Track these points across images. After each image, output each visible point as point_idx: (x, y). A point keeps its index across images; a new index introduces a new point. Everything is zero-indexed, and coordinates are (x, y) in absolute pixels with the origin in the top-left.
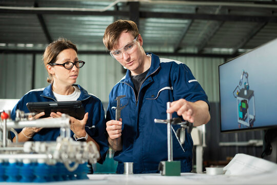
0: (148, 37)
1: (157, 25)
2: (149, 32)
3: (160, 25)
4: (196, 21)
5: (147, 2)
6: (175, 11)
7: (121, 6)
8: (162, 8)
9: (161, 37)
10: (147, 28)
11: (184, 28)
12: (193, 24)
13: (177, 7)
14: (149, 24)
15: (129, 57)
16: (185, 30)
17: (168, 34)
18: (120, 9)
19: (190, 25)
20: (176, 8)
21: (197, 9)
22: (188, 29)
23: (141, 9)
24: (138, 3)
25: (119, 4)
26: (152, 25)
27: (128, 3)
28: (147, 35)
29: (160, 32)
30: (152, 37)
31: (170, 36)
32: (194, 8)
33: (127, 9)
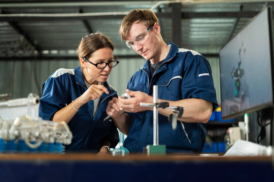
0: (195, 39)
1: (202, 25)
2: (195, 33)
3: (205, 25)
4: (242, 19)
5: (189, 3)
6: (219, 10)
7: (164, 8)
8: (205, 8)
9: (208, 38)
10: (193, 29)
11: (230, 27)
12: (240, 23)
13: (221, 6)
14: (194, 25)
15: (141, 47)
16: (232, 30)
17: (215, 35)
18: (163, 11)
19: (236, 24)
20: (219, 7)
21: (241, 7)
22: (235, 28)
23: (183, 10)
24: (180, 4)
25: (161, 6)
26: (198, 25)
27: (170, 5)
28: (193, 37)
29: (207, 33)
30: (198, 39)
31: (217, 36)
32: (238, 6)
33: (170, 10)
